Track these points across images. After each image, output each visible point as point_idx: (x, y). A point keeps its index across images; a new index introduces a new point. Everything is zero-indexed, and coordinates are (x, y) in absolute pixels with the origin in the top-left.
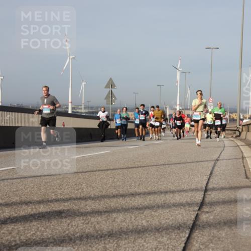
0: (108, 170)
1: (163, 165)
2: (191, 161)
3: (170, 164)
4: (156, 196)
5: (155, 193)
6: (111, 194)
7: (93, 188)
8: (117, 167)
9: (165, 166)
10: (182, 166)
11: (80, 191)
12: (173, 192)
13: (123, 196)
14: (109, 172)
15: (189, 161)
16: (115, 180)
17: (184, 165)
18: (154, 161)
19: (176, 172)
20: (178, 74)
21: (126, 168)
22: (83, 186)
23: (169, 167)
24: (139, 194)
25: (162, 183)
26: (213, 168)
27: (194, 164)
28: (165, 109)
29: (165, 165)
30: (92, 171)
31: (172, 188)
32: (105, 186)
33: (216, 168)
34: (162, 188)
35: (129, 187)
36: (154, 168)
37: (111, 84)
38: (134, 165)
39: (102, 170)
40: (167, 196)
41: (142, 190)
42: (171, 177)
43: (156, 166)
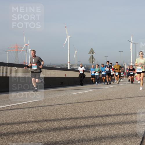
0: (92, 101)
1: (124, 98)
2: (141, 96)
4: (121, 116)
5: (120, 115)
6: (94, 115)
7: (84, 112)
8: (97, 100)
9: (125, 99)
10: (135, 98)
11: (76, 113)
12: (131, 114)
13: (101, 116)
14: (92, 103)
16: (97, 107)
17: (137, 98)
18: (119, 96)
19: (132, 102)
20: (131, 44)
21: (102, 100)
22: (78, 111)
23: (128, 99)
24: (111, 115)
25: (124, 109)
28: (124, 65)
30: (83, 102)
31: (131, 112)
32: (91, 111)
34: (124, 112)
35: (104, 111)
36: (119, 100)
37: (92, 52)
38: (107, 99)
39: (88, 102)
40: (128, 116)
41: (112, 113)
42: (129, 105)
43: (120, 98)
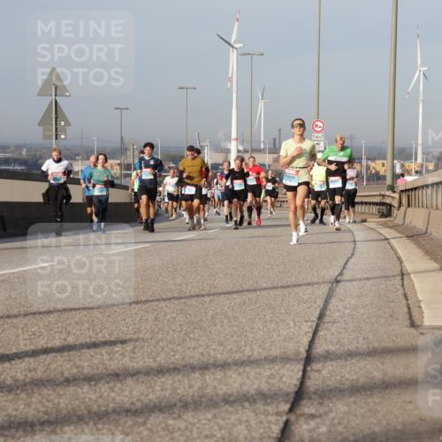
0: (49, 312)
1: (198, 296)
2: (270, 286)
3: (213, 294)
4: (179, 377)
5: (175, 370)
6: (58, 376)
9: (200, 300)
10: (246, 297)
12: (224, 366)
13: (90, 379)
14: (52, 318)
15: (265, 285)
17: (252, 296)
18: (173, 287)
19: (230, 314)
20: (233, 56)
23: (211, 301)
24: (134, 374)
25: (193, 344)
26: (327, 302)
27: (279, 292)
29: (203, 296)
31: (221, 356)
33: (334, 301)
34: (194, 356)
35: (106, 357)
36: (174, 305)
37: (55, 85)
39: (34, 314)
40: (208, 377)
41: (141, 363)
42: (218, 327)
43: (178, 298)
